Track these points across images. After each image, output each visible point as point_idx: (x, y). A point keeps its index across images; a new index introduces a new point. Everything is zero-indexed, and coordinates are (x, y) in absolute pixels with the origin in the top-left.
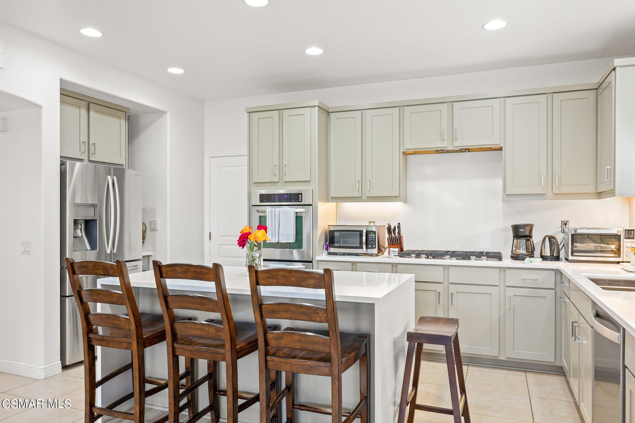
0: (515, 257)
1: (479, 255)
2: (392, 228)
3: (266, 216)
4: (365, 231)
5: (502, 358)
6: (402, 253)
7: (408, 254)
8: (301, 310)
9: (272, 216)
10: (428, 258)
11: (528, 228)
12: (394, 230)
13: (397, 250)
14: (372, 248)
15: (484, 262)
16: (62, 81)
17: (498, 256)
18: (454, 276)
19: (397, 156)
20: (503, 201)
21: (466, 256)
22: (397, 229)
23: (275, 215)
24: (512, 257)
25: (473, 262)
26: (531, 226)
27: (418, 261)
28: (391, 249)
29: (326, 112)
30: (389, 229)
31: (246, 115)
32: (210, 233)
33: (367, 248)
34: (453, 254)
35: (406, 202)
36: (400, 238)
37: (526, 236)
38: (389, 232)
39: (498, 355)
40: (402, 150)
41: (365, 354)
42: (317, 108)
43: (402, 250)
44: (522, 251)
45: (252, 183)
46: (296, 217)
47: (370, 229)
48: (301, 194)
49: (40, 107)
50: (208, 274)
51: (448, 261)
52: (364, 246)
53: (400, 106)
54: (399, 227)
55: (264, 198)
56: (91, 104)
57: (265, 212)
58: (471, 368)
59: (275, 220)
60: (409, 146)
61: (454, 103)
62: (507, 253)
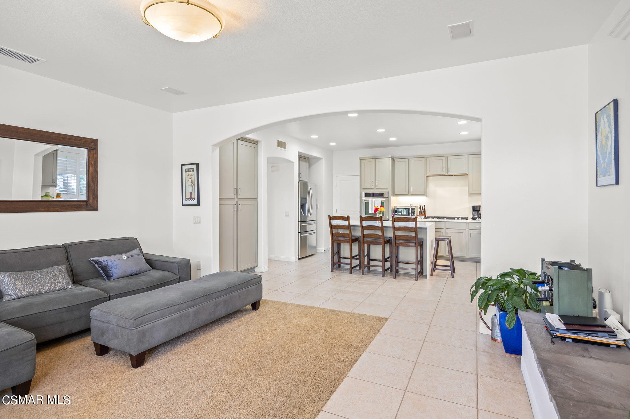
0: (474, 219)
1: (458, 218)
2: (422, 207)
3: (369, 202)
4: (410, 209)
5: (467, 257)
6: (425, 217)
7: (429, 218)
8: (407, 228)
9: (371, 202)
10: (437, 219)
11: (479, 207)
12: (422, 208)
13: (423, 216)
14: (413, 215)
15: (460, 220)
16: (299, 152)
17: (466, 218)
18: (448, 226)
19: (424, 178)
20: (469, 196)
21: (453, 218)
22: (423, 208)
23: (373, 202)
24: (472, 219)
25: (456, 220)
26: (480, 207)
27: (433, 220)
28: (421, 216)
29: (393, 159)
30: (420, 207)
31: (359, 160)
32: (336, 210)
33: (411, 215)
34: (448, 218)
35: (427, 196)
36: (425, 211)
37: (478, 210)
38: (420, 209)
39: (465, 256)
40: (426, 175)
41: (422, 244)
42: (390, 158)
43: (425, 216)
44: (476, 216)
45: (362, 188)
46: (382, 203)
47: (412, 208)
48: (384, 193)
49: (294, 163)
50: (378, 219)
51: (445, 220)
52: (410, 215)
53: (426, 157)
54: (424, 207)
55: (367, 195)
56: (300, 158)
57: (368, 201)
58: (456, 262)
59: (373, 204)
60: (428, 174)
61: (448, 157)
62: (470, 217)
